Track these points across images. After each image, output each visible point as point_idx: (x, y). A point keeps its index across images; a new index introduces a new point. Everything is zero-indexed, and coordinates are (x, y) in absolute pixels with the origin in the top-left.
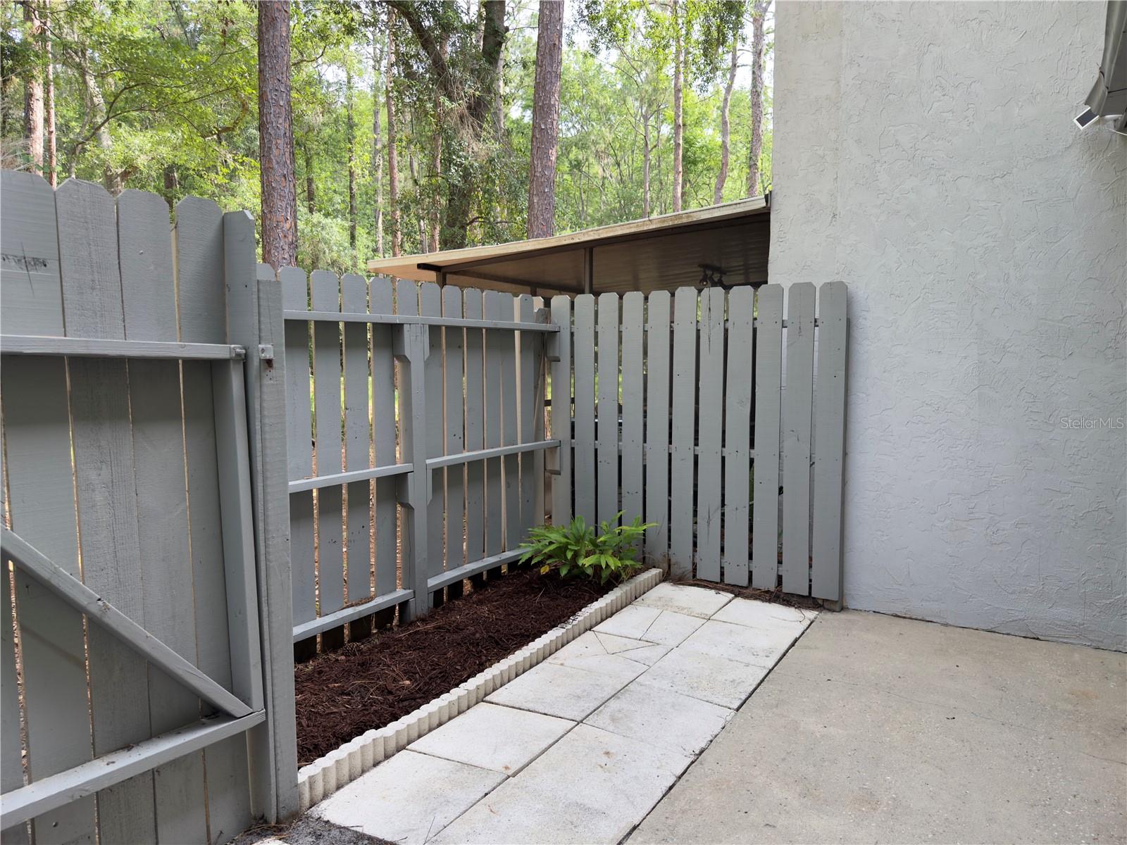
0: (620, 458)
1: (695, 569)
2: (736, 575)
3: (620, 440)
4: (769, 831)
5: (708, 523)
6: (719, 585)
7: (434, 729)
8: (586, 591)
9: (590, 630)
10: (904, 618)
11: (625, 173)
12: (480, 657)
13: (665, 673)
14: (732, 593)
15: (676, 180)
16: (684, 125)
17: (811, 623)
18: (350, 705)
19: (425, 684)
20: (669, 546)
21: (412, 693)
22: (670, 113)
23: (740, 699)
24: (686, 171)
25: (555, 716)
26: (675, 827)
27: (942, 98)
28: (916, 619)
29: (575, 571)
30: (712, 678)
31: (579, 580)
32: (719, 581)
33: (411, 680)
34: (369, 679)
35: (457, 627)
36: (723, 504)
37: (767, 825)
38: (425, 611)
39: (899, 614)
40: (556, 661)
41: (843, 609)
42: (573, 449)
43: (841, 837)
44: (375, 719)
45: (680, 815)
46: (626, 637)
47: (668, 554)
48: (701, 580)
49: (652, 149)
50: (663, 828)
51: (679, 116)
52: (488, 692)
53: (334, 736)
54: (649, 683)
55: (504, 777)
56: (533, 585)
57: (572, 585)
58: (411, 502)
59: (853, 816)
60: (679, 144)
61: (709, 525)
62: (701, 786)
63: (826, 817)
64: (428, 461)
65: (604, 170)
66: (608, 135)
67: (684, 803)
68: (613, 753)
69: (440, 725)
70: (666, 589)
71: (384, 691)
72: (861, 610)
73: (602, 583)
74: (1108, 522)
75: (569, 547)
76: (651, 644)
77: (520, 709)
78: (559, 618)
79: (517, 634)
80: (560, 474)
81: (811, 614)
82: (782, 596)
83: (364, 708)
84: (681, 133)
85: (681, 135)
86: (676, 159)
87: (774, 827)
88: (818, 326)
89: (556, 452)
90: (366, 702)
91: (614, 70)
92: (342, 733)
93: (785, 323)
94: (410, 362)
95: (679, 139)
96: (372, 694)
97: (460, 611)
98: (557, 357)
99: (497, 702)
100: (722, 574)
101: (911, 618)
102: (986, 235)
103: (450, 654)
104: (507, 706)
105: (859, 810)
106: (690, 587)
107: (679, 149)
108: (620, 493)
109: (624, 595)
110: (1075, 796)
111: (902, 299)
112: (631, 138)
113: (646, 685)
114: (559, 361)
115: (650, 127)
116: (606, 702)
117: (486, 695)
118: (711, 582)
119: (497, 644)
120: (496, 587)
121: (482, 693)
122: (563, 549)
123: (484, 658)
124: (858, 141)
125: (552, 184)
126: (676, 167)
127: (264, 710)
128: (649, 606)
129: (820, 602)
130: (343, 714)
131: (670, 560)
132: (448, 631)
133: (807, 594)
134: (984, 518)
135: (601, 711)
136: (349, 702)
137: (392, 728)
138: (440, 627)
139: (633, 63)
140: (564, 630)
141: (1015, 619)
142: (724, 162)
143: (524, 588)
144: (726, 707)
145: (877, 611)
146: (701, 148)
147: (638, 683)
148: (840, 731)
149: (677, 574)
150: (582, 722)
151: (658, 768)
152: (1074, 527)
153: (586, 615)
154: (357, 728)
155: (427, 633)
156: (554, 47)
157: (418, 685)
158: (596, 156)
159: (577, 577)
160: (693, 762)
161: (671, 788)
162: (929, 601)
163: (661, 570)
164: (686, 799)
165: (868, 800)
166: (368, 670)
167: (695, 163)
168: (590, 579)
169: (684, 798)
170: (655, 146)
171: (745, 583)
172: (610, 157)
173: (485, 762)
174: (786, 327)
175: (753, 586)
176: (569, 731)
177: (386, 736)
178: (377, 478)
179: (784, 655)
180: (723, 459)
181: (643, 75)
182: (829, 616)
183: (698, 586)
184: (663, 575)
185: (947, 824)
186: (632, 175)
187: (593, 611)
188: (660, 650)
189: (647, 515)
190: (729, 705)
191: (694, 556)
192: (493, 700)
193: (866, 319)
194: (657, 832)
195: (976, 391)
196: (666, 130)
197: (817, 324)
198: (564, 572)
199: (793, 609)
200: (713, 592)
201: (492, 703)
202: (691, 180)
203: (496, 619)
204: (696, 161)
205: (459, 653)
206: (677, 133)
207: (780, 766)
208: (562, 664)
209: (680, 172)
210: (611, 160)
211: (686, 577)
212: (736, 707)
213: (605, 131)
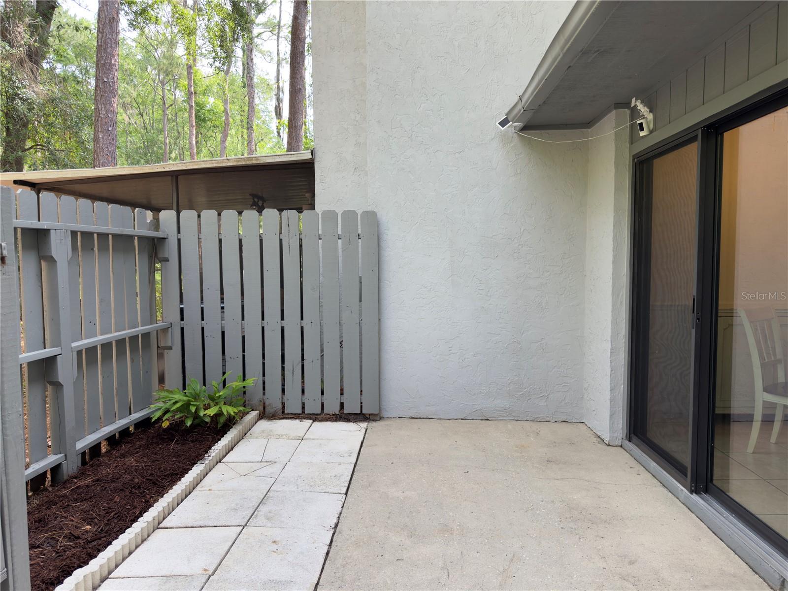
0: (223, 333)
1: (283, 408)
2: (313, 407)
3: (222, 319)
4: (400, 562)
5: (293, 373)
6: (302, 415)
7: (127, 558)
8: (208, 435)
9: (220, 462)
10: (416, 418)
11: (147, 121)
12: (144, 496)
13: (289, 480)
14: (310, 420)
15: (191, 131)
16: (195, 93)
17: (366, 430)
18: (44, 555)
19: (106, 525)
20: (264, 394)
21: (96, 535)
22: (184, 82)
23: (345, 486)
24: (198, 126)
25: (224, 526)
26: (343, 577)
27: (426, 101)
28: (424, 418)
29: (197, 421)
30: (322, 477)
31: (200, 428)
32: (301, 413)
33: (91, 525)
34: (51, 531)
35: (113, 477)
36: (303, 359)
37: (398, 560)
38: (75, 471)
39: (413, 417)
40: (202, 489)
41: (381, 418)
42: (182, 329)
43: (442, 555)
44: (75, 560)
45: (342, 569)
46: (250, 462)
47: (263, 399)
48: (288, 414)
49: (168, 107)
50: (335, 580)
51: (191, 86)
52: (160, 521)
53: (43, 582)
54: (282, 489)
55: (207, 577)
56: (163, 437)
57: (196, 432)
58: (61, 380)
59: (443, 541)
60: (192, 106)
61: (293, 375)
62: (347, 547)
63: (429, 546)
64: (74, 345)
65: (129, 118)
66: (133, 92)
67: (341, 561)
68: (278, 541)
69: (130, 553)
70: (264, 424)
71: (72, 537)
72: (391, 418)
73: (219, 427)
74: (519, 349)
75: (192, 403)
76: (270, 463)
77: (193, 527)
78: (197, 457)
79: (168, 474)
80: (172, 349)
81: (364, 425)
82: (343, 416)
83: (58, 555)
84: (193, 98)
85: (194, 100)
86: (190, 116)
87: (402, 560)
88: (360, 239)
89: (168, 332)
90: (58, 550)
91: (134, 44)
92: (50, 579)
93: (340, 236)
94: (56, 262)
95: (192, 102)
96: (61, 543)
97: (108, 466)
98: (167, 258)
99: (171, 526)
100: (303, 408)
101: (420, 418)
102: (452, 187)
103: (117, 499)
104: (181, 528)
105: (444, 537)
106: (281, 420)
107: (193, 110)
108: (224, 360)
109: (238, 432)
110: (542, 501)
111: (408, 223)
112: (151, 97)
113: (280, 491)
114: (168, 261)
115: (166, 90)
116: (257, 508)
117: (159, 524)
118: (295, 414)
119: (154, 483)
120: (128, 443)
121: (156, 522)
122: (187, 405)
123: (148, 497)
124: (379, 122)
125: (115, 125)
126: (190, 122)
127: (6, 569)
128: (257, 438)
129: (368, 416)
130: (42, 564)
131: (264, 404)
132: (107, 481)
133: (360, 412)
134: (457, 353)
135: (257, 515)
136: (41, 553)
137: (95, 565)
138: (98, 480)
139: (151, 41)
140: (204, 465)
141: (476, 410)
142: (226, 122)
143: (155, 440)
144: (338, 493)
145: (401, 416)
146: (209, 111)
147: (275, 491)
148: (413, 493)
149: (270, 412)
150: (246, 525)
151: (313, 543)
152: (502, 354)
153: (216, 452)
154: (62, 571)
155: (87, 486)
156: (113, 20)
157: (99, 527)
158: (123, 106)
159: (199, 425)
160: (334, 534)
161: (327, 554)
162: (430, 406)
163: (258, 411)
164: (341, 558)
165: (446, 530)
166: (47, 524)
167: (204, 121)
168: (208, 425)
169: (340, 558)
170: (171, 105)
171: (319, 411)
172: (134, 109)
173: (185, 570)
174: (341, 239)
175: (325, 412)
176: (240, 534)
177: (93, 571)
178: (28, 363)
179: (359, 453)
180: (302, 328)
181: (159, 51)
182: (374, 424)
183: (286, 418)
184: (260, 415)
185: (491, 532)
186: (153, 124)
187: (220, 448)
188: (278, 467)
189: (246, 373)
190: (339, 492)
191: (282, 398)
192: (168, 526)
193: (387, 235)
194: (333, 584)
195: (450, 278)
196: (180, 95)
197: (360, 237)
198: (189, 423)
199: (351, 424)
200: (298, 421)
201: (167, 528)
202: (202, 132)
203: (145, 466)
204: (205, 119)
205: (125, 496)
206: (190, 98)
207: (388, 522)
208: (210, 490)
209: (194, 126)
210: (136, 112)
211: (277, 414)
212: (344, 492)
213: (130, 89)
